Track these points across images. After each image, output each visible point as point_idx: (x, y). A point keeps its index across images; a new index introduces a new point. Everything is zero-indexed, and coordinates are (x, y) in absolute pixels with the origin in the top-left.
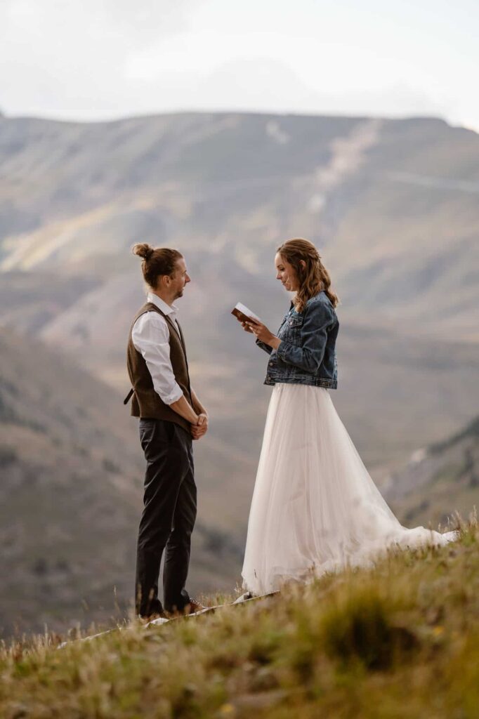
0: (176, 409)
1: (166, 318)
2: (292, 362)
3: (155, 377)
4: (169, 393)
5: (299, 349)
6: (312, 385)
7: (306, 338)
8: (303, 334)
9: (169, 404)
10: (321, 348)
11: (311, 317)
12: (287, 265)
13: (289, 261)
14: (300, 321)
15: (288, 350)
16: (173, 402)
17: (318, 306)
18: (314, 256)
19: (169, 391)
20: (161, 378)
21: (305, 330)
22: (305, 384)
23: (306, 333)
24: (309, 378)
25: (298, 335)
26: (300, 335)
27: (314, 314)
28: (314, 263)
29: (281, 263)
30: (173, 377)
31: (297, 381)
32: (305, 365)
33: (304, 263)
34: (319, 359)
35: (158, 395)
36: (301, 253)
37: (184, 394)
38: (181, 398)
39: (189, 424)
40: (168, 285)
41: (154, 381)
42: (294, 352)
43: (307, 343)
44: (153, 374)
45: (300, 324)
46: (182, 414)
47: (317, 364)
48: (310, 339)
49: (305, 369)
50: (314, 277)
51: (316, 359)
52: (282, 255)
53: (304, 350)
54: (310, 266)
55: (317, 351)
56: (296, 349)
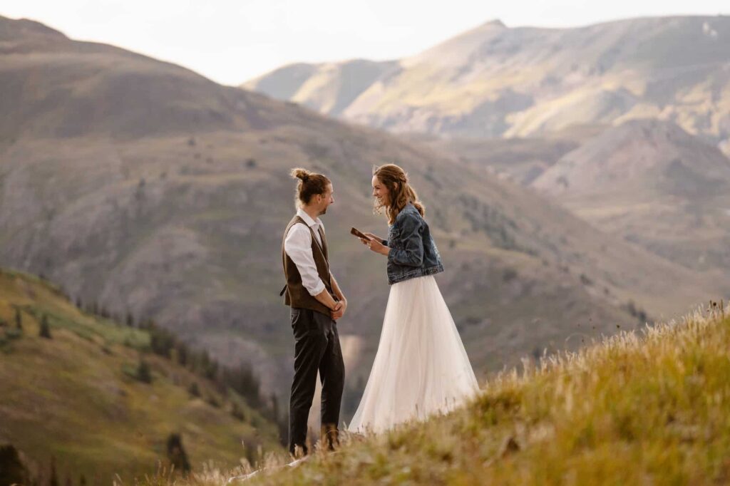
0: (320, 299)
1: (310, 228)
2: (400, 262)
3: (304, 276)
4: (315, 287)
5: (404, 252)
6: (423, 275)
7: (405, 243)
8: (403, 241)
9: (315, 295)
10: (417, 247)
11: (403, 227)
12: (383, 186)
13: (384, 182)
14: (397, 232)
15: (396, 254)
16: (318, 293)
17: (405, 217)
18: (403, 179)
19: (315, 286)
20: (308, 276)
21: (403, 238)
22: (417, 277)
23: (404, 240)
24: (419, 271)
25: (400, 242)
26: (401, 243)
27: (405, 224)
28: (403, 183)
29: (378, 184)
30: (317, 274)
31: (411, 276)
32: (411, 263)
33: (396, 185)
34: (420, 255)
35: (305, 289)
36: (395, 177)
37: (326, 287)
38: (324, 290)
39: (329, 310)
40: (319, 202)
41: (303, 279)
42: (400, 255)
43: (407, 246)
44: (302, 273)
45: (399, 234)
46: (324, 302)
47: (419, 260)
48: (408, 243)
49: (414, 265)
50: (403, 195)
51: (417, 256)
52: (379, 178)
53: (407, 252)
54: (400, 186)
55: (416, 250)
56: (401, 253)
